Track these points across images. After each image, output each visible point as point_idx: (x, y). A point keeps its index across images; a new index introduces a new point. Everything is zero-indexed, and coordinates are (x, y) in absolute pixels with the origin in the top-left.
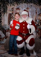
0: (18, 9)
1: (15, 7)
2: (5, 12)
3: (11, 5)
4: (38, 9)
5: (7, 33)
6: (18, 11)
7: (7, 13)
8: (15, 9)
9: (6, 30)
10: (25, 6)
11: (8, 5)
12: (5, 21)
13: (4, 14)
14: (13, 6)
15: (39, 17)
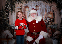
0: (27, 7)
1: (24, 5)
3: (19, 3)
4: (48, 7)
5: (15, 33)
7: (15, 11)
8: (23, 7)
9: (14, 30)
10: (34, 4)
11: (16, 3)
12: (13, 20)
13: (12, 12)
14: (21, 4)
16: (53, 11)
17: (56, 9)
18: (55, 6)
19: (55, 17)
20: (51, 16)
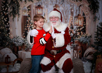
0: (39, 7)
1: (34, 5)
2: (16, 14)
4: (75, 7)
5: (20, 52)
6: (39, 12)
7: (19, 15)
8: (33, 8)
9: (18, 47)
10: (52, 2)
12: (17, 30)
13: (14, 16)
14: (30, 3)
15: (77, 22)
16: (84, 15)
17: (87, 10)
18: (87, 5)
19: (87, 23)
20: (80, 22)
